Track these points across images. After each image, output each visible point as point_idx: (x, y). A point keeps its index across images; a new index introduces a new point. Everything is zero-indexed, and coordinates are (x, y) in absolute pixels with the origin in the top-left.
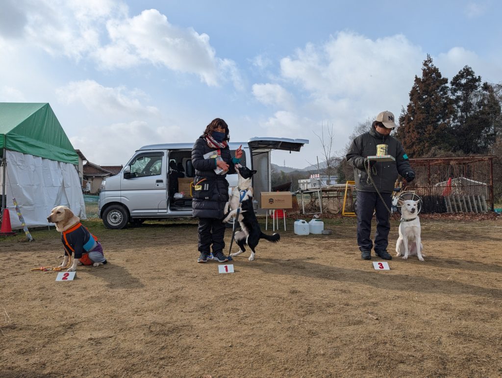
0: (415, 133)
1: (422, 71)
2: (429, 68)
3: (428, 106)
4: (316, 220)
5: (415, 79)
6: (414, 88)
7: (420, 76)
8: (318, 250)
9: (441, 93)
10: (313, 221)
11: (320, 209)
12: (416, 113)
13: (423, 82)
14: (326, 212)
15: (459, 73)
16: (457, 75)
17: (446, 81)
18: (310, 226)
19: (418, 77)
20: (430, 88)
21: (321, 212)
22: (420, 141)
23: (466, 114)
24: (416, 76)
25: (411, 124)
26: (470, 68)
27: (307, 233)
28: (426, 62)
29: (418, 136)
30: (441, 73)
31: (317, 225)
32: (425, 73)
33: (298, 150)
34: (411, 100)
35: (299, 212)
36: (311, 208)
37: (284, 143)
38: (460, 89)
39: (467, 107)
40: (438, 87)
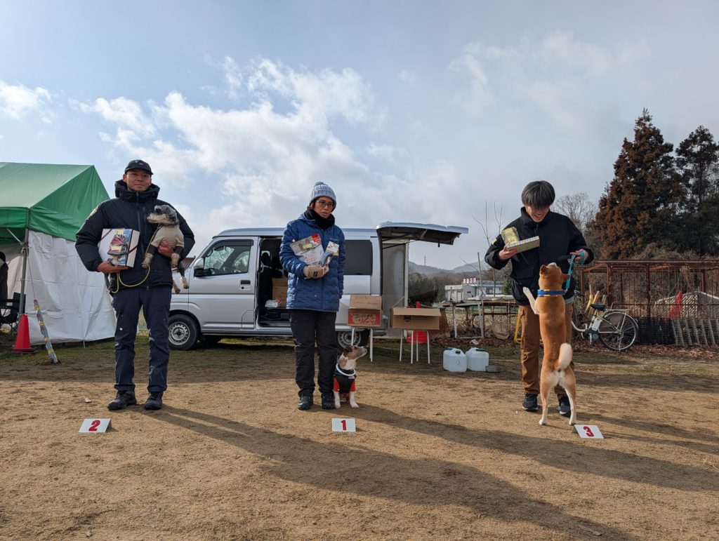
0: (622, 222)
1: (634, 133)
2: (645, 129)
3: (641, 183)
4: (477, 350)
5: (623, 143)
6: (621, 157)
7: (632, 139)
8: (482, 398)
9: (663, 165)
10: (473, 351)
11: (480, 332)
12: (623, 194)
13: (634, 149)
14: (489, 336)
15: (690, 136)
16: (686, 140)
17: (669, 148)
18: (468, 358)
19: (628, 141)
20: (646, 157)
21: (482, 336)
22: (629, 234)
23: (700, 197)
24: (626, 139)
25: (616, 209)
26: (707, 130)
27: (462, 369)
28: (641, 119)
29: (626, 227)
30: (663, 137)
31: (478, 358)
32: (639, 135)
33: (451, 243)
34: (616, 174)
35: (448, 335)
36: (467, 330)
37: (430, 231)
38: (689, 160)
39: (701, 187)
40: (657, 156)
